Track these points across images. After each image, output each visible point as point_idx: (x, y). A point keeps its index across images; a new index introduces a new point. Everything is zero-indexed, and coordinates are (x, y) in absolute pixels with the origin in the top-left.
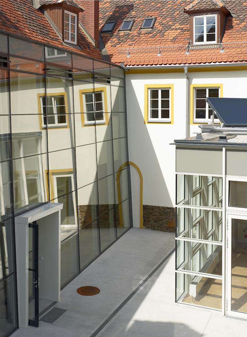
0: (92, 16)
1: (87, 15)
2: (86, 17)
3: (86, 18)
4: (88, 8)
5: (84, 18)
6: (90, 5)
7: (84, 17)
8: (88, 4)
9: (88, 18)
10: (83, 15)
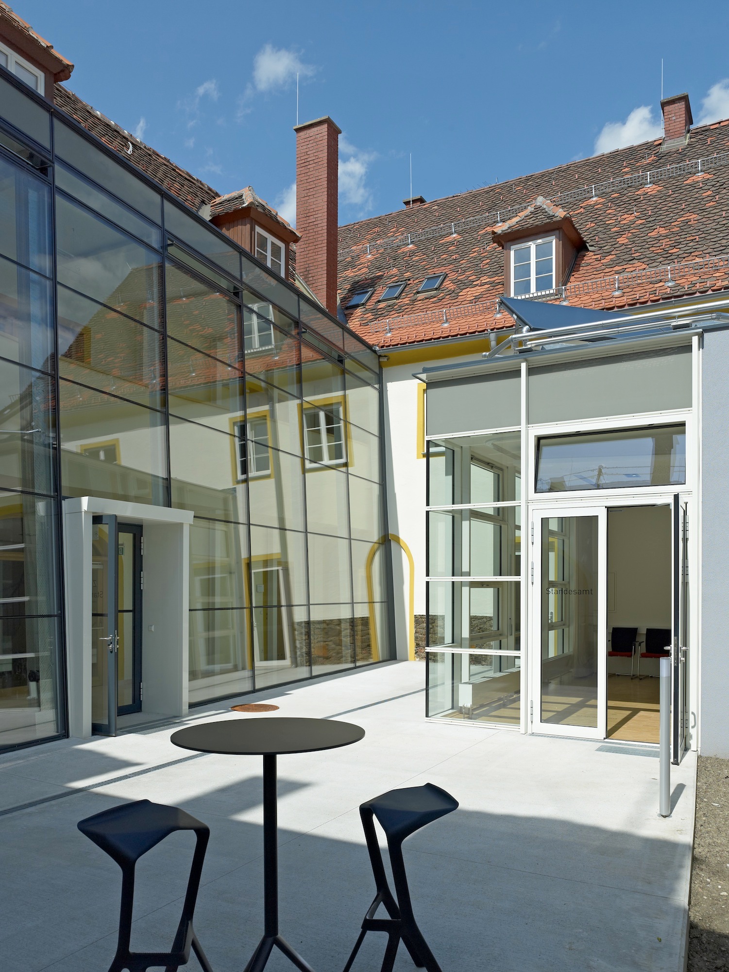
0: (322, 266)
1: (314, 264)
2: (311, 268)
3: (312, 272)
4: (315, 251)
5: (309, 271)
6: (319, 246)
7: (308, 269)
8: (315, 244)
9: (315, 271)
10: (307, 266)
